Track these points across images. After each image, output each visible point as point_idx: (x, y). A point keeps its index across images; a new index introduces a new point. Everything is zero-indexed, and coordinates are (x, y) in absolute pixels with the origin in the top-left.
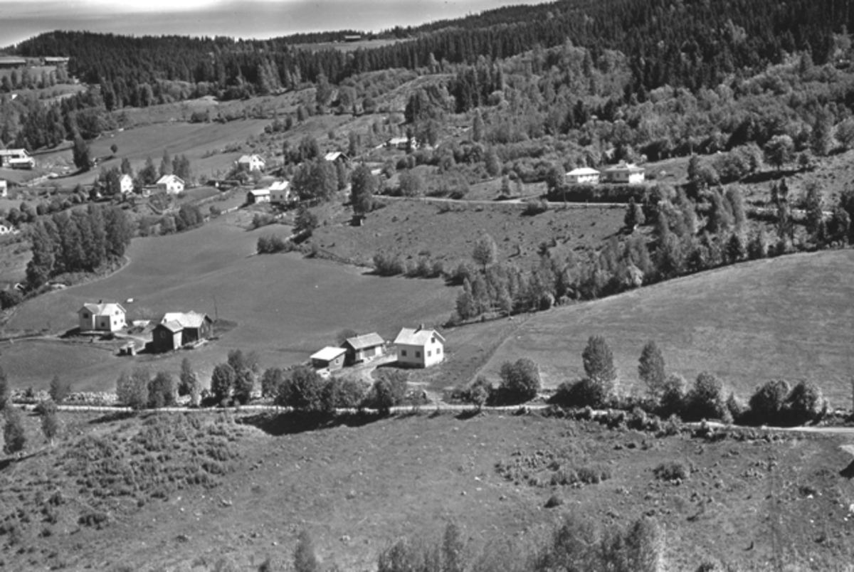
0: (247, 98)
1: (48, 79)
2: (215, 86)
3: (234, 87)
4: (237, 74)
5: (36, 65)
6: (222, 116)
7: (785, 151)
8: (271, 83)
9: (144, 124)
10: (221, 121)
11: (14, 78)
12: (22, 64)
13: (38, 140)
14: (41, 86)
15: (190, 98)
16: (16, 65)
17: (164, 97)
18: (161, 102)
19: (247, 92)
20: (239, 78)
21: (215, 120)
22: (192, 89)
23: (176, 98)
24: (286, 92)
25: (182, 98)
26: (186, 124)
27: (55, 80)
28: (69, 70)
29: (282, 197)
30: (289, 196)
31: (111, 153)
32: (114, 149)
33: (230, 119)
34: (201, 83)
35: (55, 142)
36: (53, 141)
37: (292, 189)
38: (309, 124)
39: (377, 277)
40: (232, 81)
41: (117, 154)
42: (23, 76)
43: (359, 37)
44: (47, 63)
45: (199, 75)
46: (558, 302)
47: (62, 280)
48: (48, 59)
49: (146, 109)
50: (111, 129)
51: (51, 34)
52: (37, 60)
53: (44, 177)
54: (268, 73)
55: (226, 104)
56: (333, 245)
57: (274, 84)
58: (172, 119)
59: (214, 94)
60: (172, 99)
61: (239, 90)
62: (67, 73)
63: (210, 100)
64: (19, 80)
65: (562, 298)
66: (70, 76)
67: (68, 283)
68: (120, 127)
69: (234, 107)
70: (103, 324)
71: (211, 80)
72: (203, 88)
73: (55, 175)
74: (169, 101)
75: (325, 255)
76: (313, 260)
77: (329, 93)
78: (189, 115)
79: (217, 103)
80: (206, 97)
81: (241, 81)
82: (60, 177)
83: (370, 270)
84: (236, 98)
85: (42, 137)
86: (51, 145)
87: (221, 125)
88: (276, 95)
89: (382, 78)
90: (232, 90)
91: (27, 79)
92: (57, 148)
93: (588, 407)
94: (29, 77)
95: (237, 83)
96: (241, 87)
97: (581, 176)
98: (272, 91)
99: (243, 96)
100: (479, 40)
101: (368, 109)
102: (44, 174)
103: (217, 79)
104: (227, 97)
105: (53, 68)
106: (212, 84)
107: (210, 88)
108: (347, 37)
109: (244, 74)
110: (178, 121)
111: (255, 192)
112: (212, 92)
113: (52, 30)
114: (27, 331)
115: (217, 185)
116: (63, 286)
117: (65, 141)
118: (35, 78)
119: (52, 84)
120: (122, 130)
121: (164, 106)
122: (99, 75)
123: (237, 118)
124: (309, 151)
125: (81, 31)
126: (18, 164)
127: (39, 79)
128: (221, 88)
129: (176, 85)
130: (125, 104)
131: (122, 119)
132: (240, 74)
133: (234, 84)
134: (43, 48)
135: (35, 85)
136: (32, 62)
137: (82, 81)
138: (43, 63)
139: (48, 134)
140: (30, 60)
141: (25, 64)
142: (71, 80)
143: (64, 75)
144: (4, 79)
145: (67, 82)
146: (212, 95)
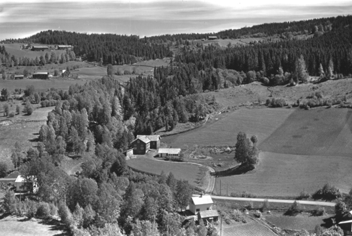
1: (65, 58)
5: (53, 49)
14: (61, 62)
16: (43, 49)
27: (69, 58)
28: (75, 53)
42: (51, 56)
62: (75, 55)
64: (49, 58)
66: (77, 56)
79: (267, 88)
80: (255, 83)
81: (283, 71)
90: (276, 77)
91: (53, 58)
94: (55, 57)
96: (282, 75)
108: (210, 37)
119: (67, 61)
127: (60, 58)
134: (53, 39)
135: (58, 62)
136: (51, 47)
137: (84, 59)
138: (57, 48)
139: (164, 117)
140: (50, 46)
141: (48, 48)
142: (77, 59)
143: (73, 56)
144: (41, 58)
145: (75, 60)
146: (259, 81)
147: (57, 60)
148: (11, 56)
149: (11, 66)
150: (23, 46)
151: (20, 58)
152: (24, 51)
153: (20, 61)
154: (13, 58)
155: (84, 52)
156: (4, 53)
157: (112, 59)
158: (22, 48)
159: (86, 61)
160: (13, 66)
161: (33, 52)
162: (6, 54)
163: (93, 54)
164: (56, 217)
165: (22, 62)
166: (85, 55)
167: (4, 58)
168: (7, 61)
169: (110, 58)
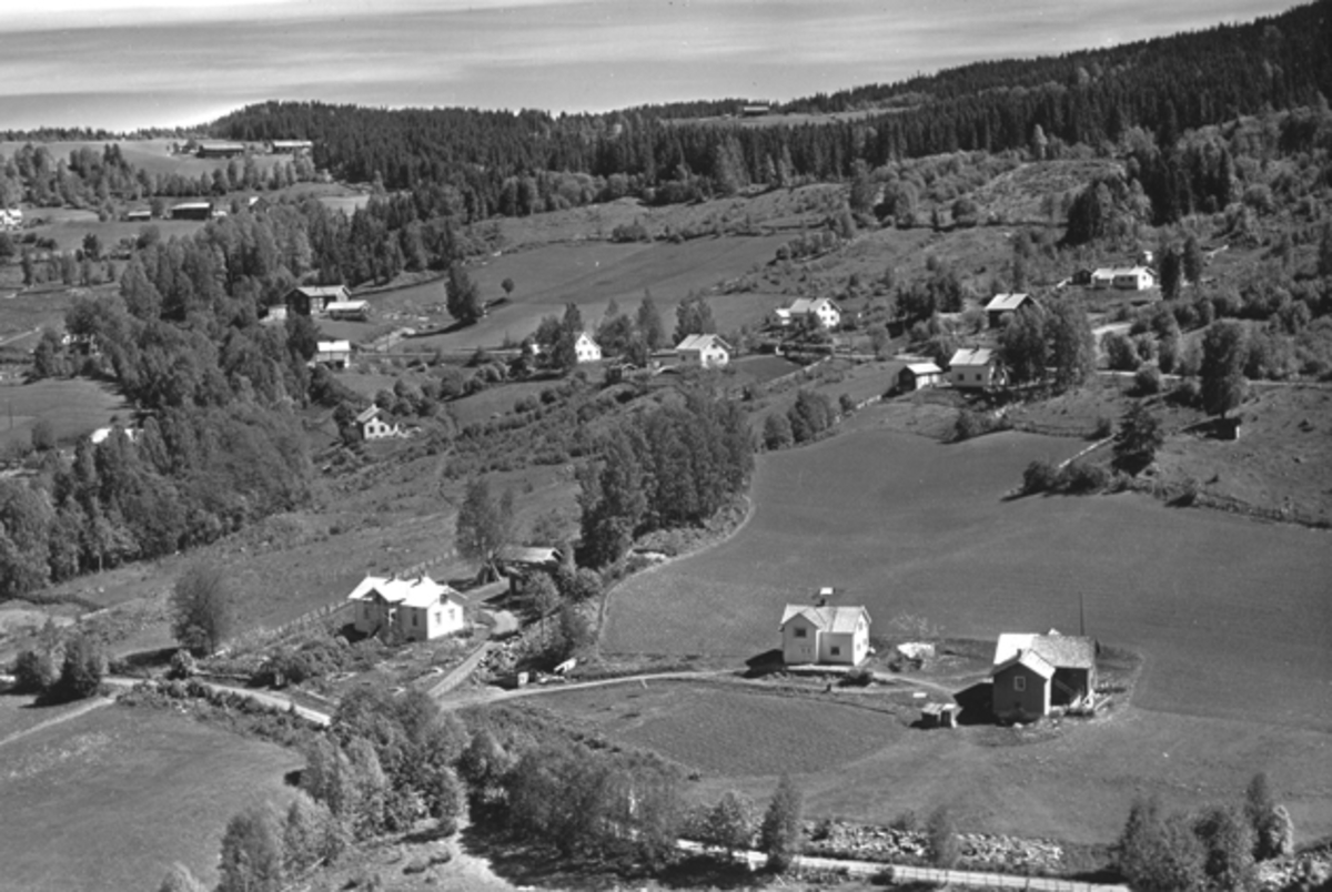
0: (699, 201)
1: (284, 177)
2: (640, 181)
3: (673, 183)
4: (677, 161)
5: (258, 153)
6: (671, 232)
8: (740, 177)
9: (533, 245)
10: (674, 240)
11: (232, 172)
12: (237, 151)
13: (357, 272)
14: (274, 186)
15: (596, 201)
16: (229, 153)
17: (554, 199)
18: (550, 207)
19: (697, 192)
20: (682, 168)
21: (659, 238)
22: (598, 187)
23: (572, 200)
24: (768, 190)
25: (583, 201)
26: (606, 245)
27: (295, 177)
28: (315, 160)
29: (979, 377)
31: (502, 294)
32: (507, 286)
33: (688, 237)
34: (616, 177)
35: (388, 275)
36: (384, 272)
38: (863, 245)
40: (669, 173)
41: (512, 295)
42: (246, 170)
43: (765, 108)
44: (276, 150)
47: (659, 545)
48: (278, 144)
49: (529, 220)
50: (479, 253)
51: (262, 106)
52: (259, 145)
53: (395, 335)
54: (730, 162)
58: (578, 237)
59: (639, 194)
60: (567, 202)
61: (682, 188)
62: (313, 166)
63: (631, 205)
64: (240, 175)
66: (319, 168)
67: (670, 551)
68: (494, 249)
69: (680, 217)
70: (835, 651)
71: (631, 171)
72: (618, 183)
73: (411, 331)
74: (562, 206)
77: (874, 192)
78: (606, 230)
79: (645, 210)
80: (624, 200)
81: (685, 173)
82: (418, 335)
84: (679, 200)
85: (365, 265)
86: (381, 279)
87: (672, 247)
88: (749, 196)
89: (951, 167)
90: (671, 187)
91: (251, 175)
92: (392, 285)
94: (255, 172)
95: (678, 177)
96: (685, 182)
98: (740, 190)
99: (690, 198)
101: (962, 218)
102: (393, 329)
103: (642, 169)
104: (661, 200)
105: (289, 158)
106: (634, 177)
107: (630, 185)
108: (747, 109)
109: (688, 160)
110: (589, 239)
111: (915, 368)
112: (634, 192)
113: (264, 101)
114: (655, 657)
116: (663, 556)
117: (403, 273)
118: (265, 173)
119: (291, 182)
120: (497, 254)
121: (555, 214)
122: (368, 167)
125: (309, 101)
126: (341, 311)
127: (271, 175)
128: (649, 184)
130: (491, 213)
131: (494, 237)
132: (683, 162)
133: (673, 178)
134: (265, 127)
135: (264, 184)
136: (252, 148)
137: (337, 178)
138: (270, 150)
139: (375, 261)
140: (249, 144)
141: (242, 151)
142: (319, 177)
143: (309, 169)
144: (217, 175)
145: (314, 180)
146: (634, 196)
147: (263, 179)
148: (137, 171)
149: (134, 198)
150: (176, 146)
151: (159, 177)
152: (176, 158)
153: (159, 184)
154: (142, 177)
155: (340, 158)
156: (117, 161)
157: (410, 172)
158: (172, 150)
159: (343, 182)
160: (140, 197)
161: (200, 161)
162: (124, 166)
163: (362, 164)
164: (110, 371)
165: (165, 186)
166: (340, 166)
167: (116, 177)
168: (124, 184)
169: (404, 170)
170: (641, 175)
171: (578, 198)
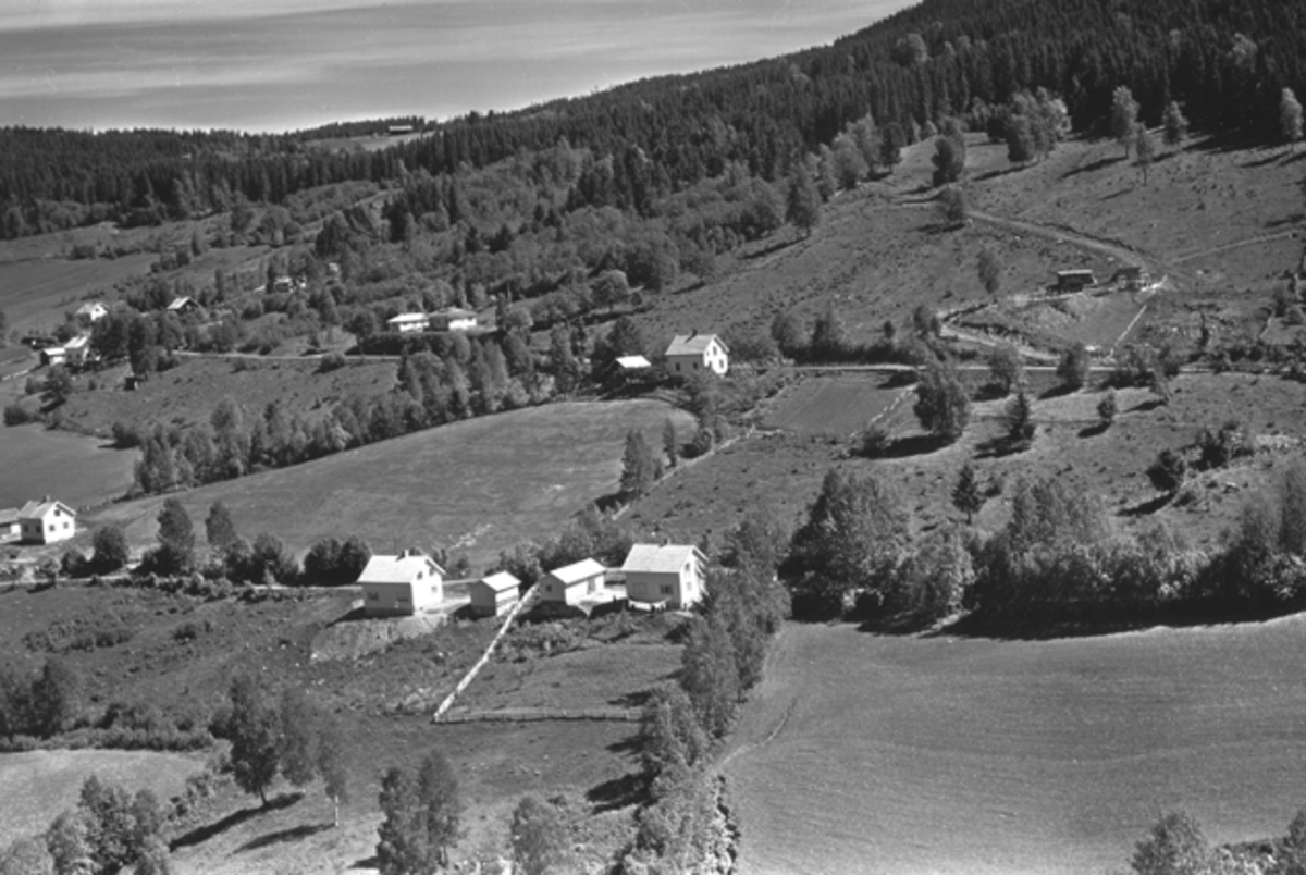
0: (158, 223)
2: (117, 208)
3: (142, 210)
4: (146, 191)
6: (112, 250)
7: (612, 290)
8: (193, 203)
9: (6, 263)
10: (109, 257)
15: (82, 225)
17: (43, 224)
18: (39, 232)
19: (158, 216)
20: (149, 198)
21: (103, 255)
22: (84, 213)
23: (59, 226)
24: (213, 214)
25: (69, 225)
26: (64, 262)
29: (79, 356)
30: (89, 355)
33: (121, 253)
34: (98, 205)
37: (92, 347)
39: (112, 451)
40: (139, 201)
43: (409, 127)
45: (100, 194)
46: (250, 470)
49: (14, 243)
54: (188, 189)
55: (128, 232)
56: (86, 414)
57: (198, 203)
58: (48, 255)
59: (115, 219)
60: (54, 227)
61: (147, 214)
63: (109, 228)
65: (254, 466)
69: (135, 236)
71: (112, 200)
72: (99, 211)
74: (49, 230)
75: (69, 426)
76: (54, 432)
77: (250, 216)
78: (70, 248)
79: (116, 231)
80: (103, 224)
81: (151, 201)
83: (109, 442)
84: (144, 223)
87: (105, 262)
88: (199, 218)
93: (154, 575)
95: (146, 204)
96: (150, 209)
97: (405, 323)
98: (193, 214)
99: (152, 222)
100: (480, 138)
103: (119, 198)
104: (132, 223)
106: (112, 206)
107: (109, 211)
108: (392, 128)
109: (156, 190)
110: (56, 257)
111: (49, 352)
112: (111, 216)
115: (34, 343)
121: (40, 238)
123: (131, 252)
124: (156, 296)
128: (125, 211)
129: (62, 209)
132: (151, 191)
133: (142, 205)
146: (111, 220)
170: (118, 204)
171: (64, 223)
